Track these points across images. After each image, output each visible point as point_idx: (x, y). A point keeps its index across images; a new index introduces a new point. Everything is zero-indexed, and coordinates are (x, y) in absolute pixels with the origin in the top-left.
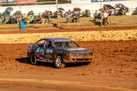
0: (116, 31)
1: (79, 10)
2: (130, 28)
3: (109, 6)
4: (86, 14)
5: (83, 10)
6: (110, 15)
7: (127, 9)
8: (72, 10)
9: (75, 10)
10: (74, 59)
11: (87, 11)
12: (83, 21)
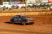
0: (15, 13)
1: (5, 7)
2: (19, 12)
3: (14, 6)
4: (7, 8)
5: (6, 7)
6: (14, 8)
7: (19, 7)
8: (3, 7)
9: (4, 7)
10: (29, 22)
11: (7, 7)
12: (6, 10)
